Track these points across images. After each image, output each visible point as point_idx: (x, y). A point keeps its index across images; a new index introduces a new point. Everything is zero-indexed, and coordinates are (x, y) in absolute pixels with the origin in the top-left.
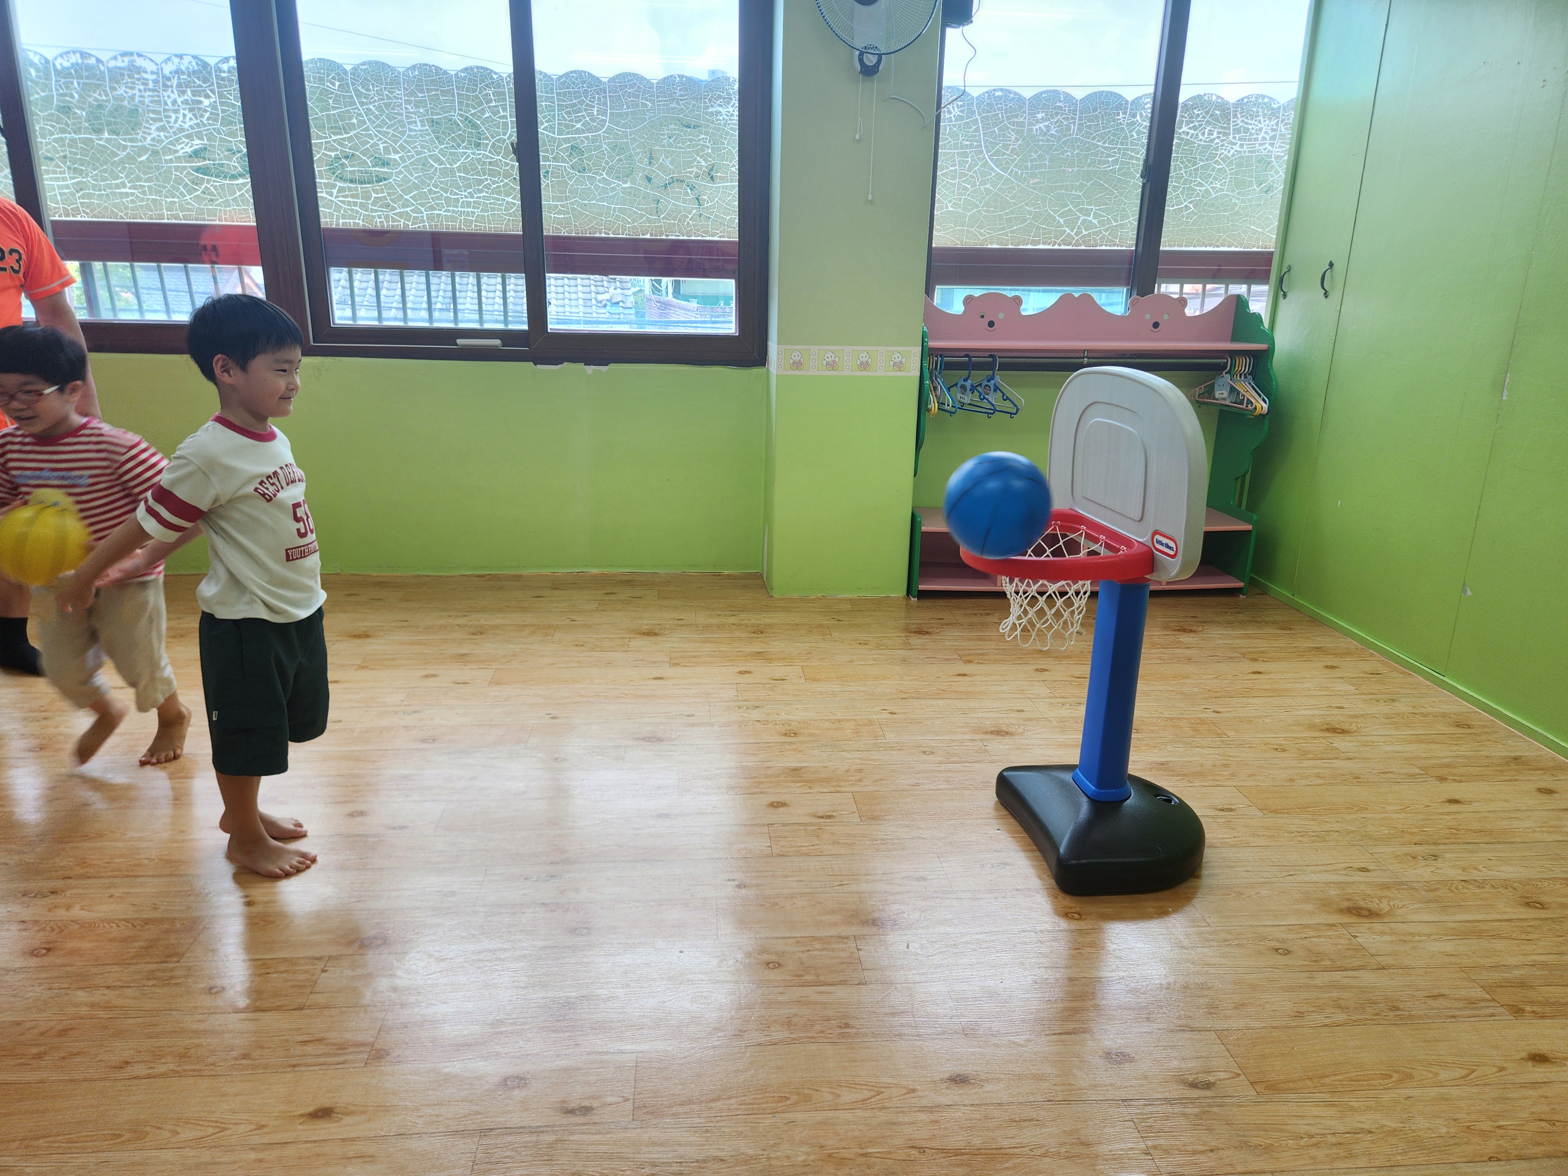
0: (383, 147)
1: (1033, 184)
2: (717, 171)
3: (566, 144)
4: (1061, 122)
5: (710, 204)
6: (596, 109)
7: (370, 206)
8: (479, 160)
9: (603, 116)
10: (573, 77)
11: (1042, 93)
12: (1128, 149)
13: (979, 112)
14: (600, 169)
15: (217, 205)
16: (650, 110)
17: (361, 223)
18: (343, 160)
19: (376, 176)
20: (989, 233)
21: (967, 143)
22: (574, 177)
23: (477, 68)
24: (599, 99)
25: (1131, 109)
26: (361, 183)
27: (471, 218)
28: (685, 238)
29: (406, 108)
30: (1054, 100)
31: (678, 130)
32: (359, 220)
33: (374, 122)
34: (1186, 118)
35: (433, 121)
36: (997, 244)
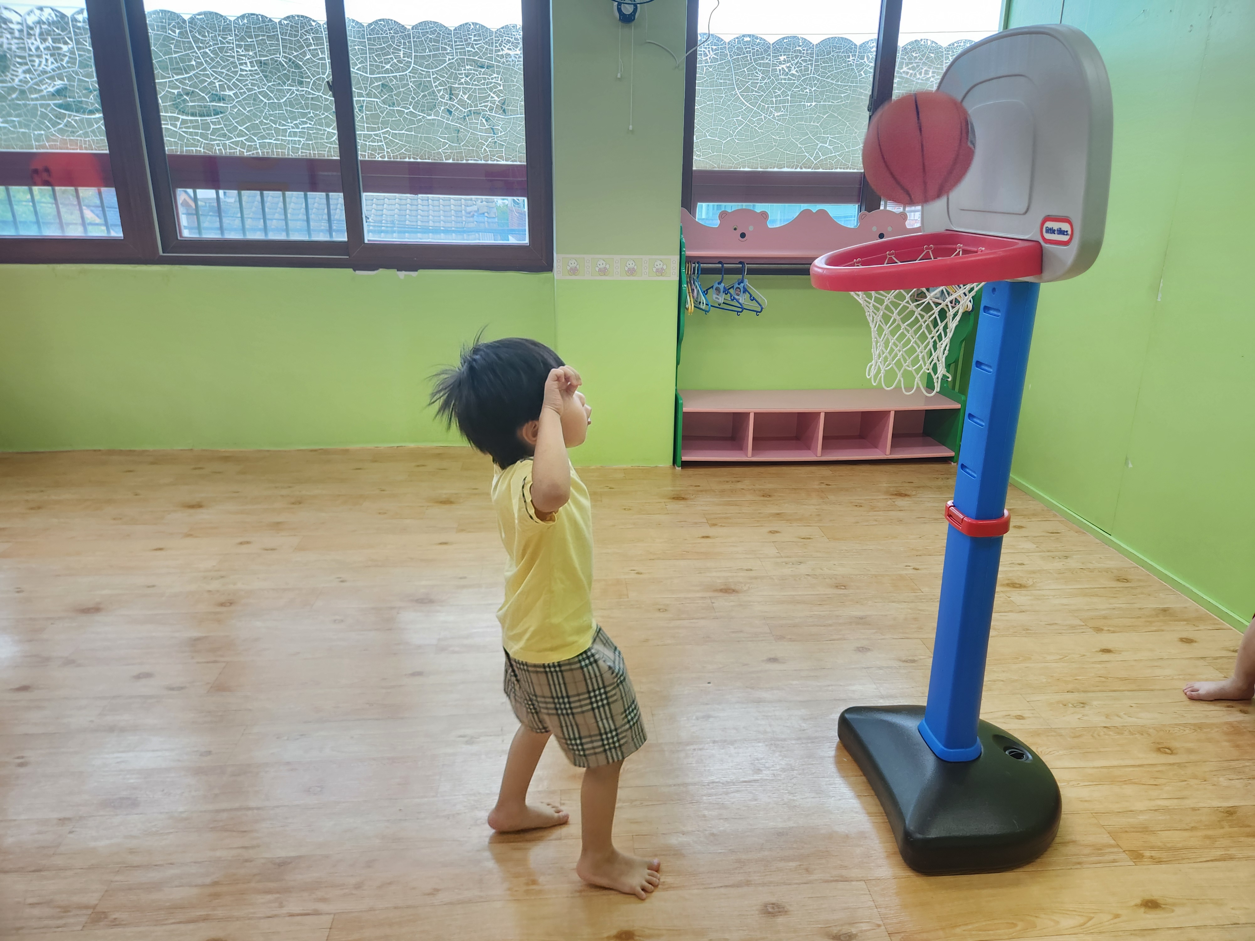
0: (219, 85)
1: (777, 116)
2: (508, 106)
3: (377, 82)
4: (801, 63)
5: (503, 133)
6: (402, 52)
7: (209, 136)
8: (302, 96)
9: (408, 58)
10: (381, 24)
11: (784, 38)
12: (857, 87)
13: (730, 55)
14: (407, 104)
15: (78, 136)
16: (449, 53)
17: (202, 151)
18: (185, 97)
19: (214, 110)
20: (741, 158)
21: (722, 81)
22: (385, 111)
23: (298, 16)
24: (405, 43)
25: (859, 52)
26: (201, 116)
27: (297, 146)
28: (483, 162)
29: (237, 52)
30: (794, 44)
31: (474, 70)
32: (200, 147)
33: (210, 64)
34: (905, 60)
35: (261, 63)
36: (749, 167)
